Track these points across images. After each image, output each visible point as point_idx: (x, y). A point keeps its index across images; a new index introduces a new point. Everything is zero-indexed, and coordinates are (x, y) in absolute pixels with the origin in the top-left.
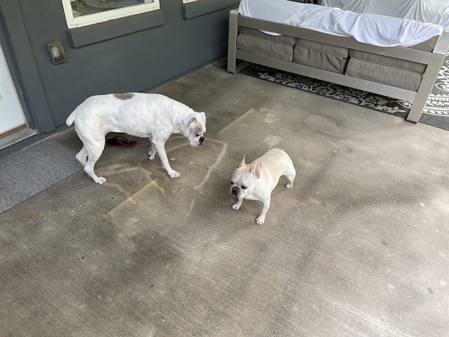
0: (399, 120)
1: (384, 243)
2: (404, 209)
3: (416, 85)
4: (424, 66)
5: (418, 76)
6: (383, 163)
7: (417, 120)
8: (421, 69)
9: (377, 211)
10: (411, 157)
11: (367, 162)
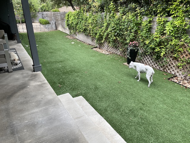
0: (7, 73)
1: (26, 98)
2: (25, 90)
3: (5, 61)
4: (4, 55)
5: (4, 58)
6: (11, 84)
7: (12, 71)
8: (4, 56)
9: (18, 94)
10: (17, 79)
11: (6, 86)
